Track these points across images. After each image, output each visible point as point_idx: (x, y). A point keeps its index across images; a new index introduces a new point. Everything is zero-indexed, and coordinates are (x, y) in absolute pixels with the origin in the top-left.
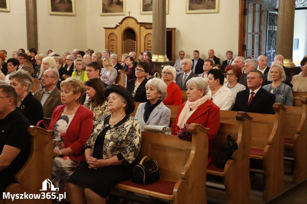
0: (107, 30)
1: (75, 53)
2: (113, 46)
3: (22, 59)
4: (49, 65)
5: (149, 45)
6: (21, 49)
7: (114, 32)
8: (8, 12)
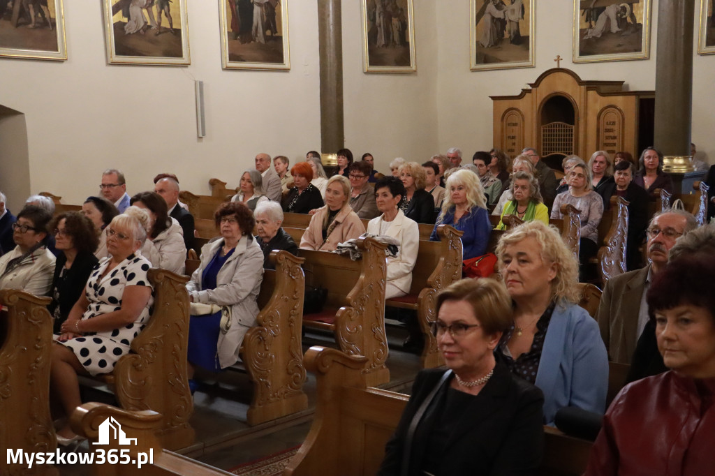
0: (498, 101)
1: (451, 156)
2: (514, 138)
4: (468, 190)
5: (611, 134)
6: (311, 152)
7: (515, 106)
8: (286, 70)
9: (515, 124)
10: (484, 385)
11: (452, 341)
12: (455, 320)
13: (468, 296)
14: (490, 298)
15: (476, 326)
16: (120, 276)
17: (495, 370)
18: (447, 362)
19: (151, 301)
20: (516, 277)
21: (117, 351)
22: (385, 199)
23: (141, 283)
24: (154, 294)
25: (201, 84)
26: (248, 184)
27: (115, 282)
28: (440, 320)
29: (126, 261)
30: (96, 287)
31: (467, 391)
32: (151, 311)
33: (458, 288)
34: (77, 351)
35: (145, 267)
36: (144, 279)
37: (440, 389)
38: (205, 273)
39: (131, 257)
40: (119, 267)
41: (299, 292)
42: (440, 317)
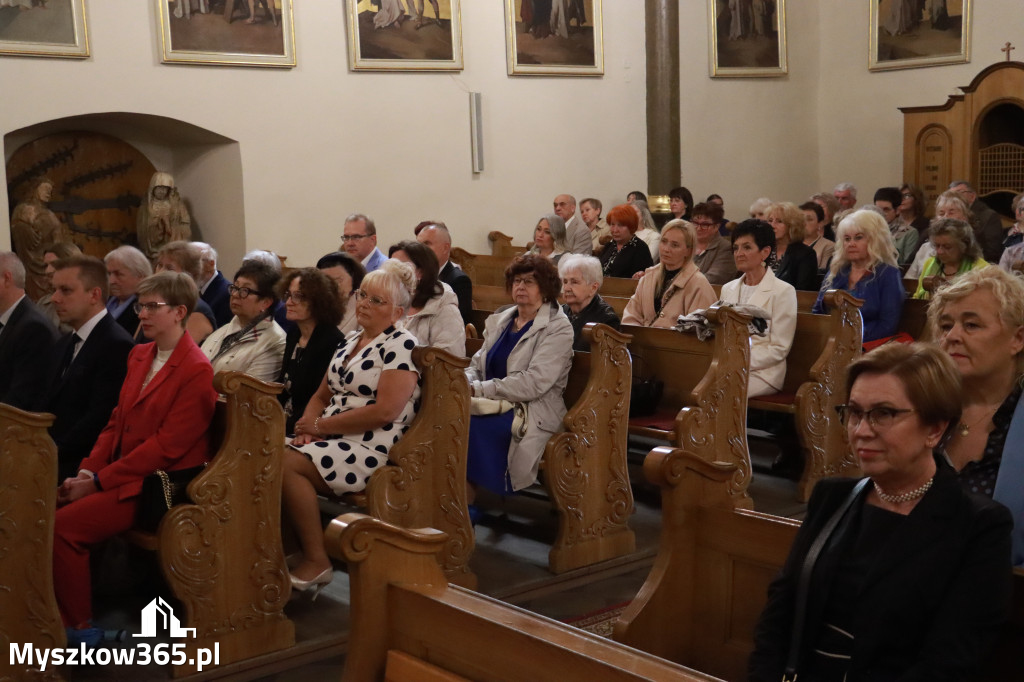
0: (910, 115)
1: (841, 195)
2: (935, 168)
3: (708, 225)
4: (870, 240)
6: (633, 193)
7: (940, 122)
8: (599, 76)
9: (938, 149)
10: (918, 500)
11: (871, 434)
12: (876, 402)
13: (897, 367)
14: (931, 371)
15: (908, 411)
16: (374, 356)
17: (935, 478)
18: (863, 465)
19: (417, 393)
20: (961, 349)
21: (371, 462)
22: (747, 253)
23: (403, 367)
24: (421, 382)
25: (478, 97)
26: (546, 236)
27: (367, 365)
28: (853, 402)
29: (383, 336)
30: (342, 372)
31: (892, 509)
32: (417, 407)
33: (881, 356)
34: (317, 460)
35: (409, 344)
36: (408, 362)
37: (850, 507)
38: (491, 355)
39: (390, 330)
40: (372, 344)
41: (624, 384)
42: (852, 398)
